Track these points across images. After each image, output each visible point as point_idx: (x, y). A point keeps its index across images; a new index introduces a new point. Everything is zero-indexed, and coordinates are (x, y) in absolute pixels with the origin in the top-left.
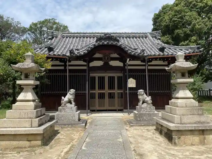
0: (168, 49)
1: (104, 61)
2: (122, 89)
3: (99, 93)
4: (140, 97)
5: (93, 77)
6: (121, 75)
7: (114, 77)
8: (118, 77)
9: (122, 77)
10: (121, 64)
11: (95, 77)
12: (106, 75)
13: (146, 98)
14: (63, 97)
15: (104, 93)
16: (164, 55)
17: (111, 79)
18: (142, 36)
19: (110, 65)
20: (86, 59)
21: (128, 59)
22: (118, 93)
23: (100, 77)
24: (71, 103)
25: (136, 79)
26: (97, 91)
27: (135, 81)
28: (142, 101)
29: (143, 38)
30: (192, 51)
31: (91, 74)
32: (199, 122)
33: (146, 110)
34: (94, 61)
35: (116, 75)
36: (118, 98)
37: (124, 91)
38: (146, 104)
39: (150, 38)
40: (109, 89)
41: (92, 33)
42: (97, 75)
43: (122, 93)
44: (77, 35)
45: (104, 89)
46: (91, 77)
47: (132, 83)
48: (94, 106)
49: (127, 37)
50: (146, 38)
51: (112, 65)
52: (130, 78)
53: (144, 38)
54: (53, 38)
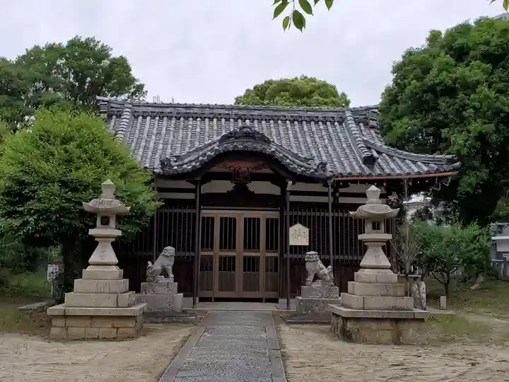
0: (387, 158)
1: (234, 180)
2: (276, 248)
3: (221, 257)
4: (309, 266)
5: (208, 218)
6: (274, 214)
7: (259, 219)
8: (267, 220)
9: (277, 220)
10: (275, 190)
11: (213, 219)
12: (240, 215)
13: (322, 269)
14: (150, 263)
15: (234, 258)
16: (370, 175)
17: (251, 224)
18: (333, 118)
19: (250, 191)
20: (196, 179)
21: (290, 183)
22: (267, 258)
23: (226, 218)
24: (167, 276)
25: (309, 227)
26: (217, 253)
27: (306, 230)
28: (313, 275)
29: (332, 123)
30: (436, 167)
31: (203, 211)
32: (395, 308)
33: (320, 294)
34: (212, 181)
35: (262, 215)
36: (267, 270)
37: (281, 254)
38: (320, 281)
39: (350, 126)
40: (245, 247)
41: (208, 107)
42: (217, 214)
43: (276, 259)
44: (169, 110)
45: (234, 247)
46: (203, 218)
47: (299, 235)
48: (210, 288)
49: (294, 120)
50: (340, 123)
51: (253, 192)
52: (296, 223)
53: (336, 123)
54: (110, 117)
